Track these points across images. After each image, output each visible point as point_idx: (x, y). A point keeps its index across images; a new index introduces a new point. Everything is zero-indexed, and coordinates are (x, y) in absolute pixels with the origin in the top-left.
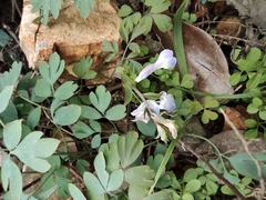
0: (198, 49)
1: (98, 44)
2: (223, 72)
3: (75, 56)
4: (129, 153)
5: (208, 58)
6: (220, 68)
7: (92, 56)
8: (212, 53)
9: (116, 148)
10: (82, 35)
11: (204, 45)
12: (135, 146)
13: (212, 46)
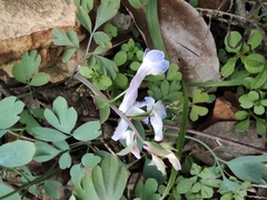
0: (179, 27)
1: (45, 33)
2: (210, 55)
3: (12, 51)
4: (110, 189)
5: (192, 38)
6: (205, 50)
7: (39, 50)
8: (197, 33)
9: (91, 184)
10: (17, 19)
11: (187, 21)
12: (117, 177)
13: (198, 24)
